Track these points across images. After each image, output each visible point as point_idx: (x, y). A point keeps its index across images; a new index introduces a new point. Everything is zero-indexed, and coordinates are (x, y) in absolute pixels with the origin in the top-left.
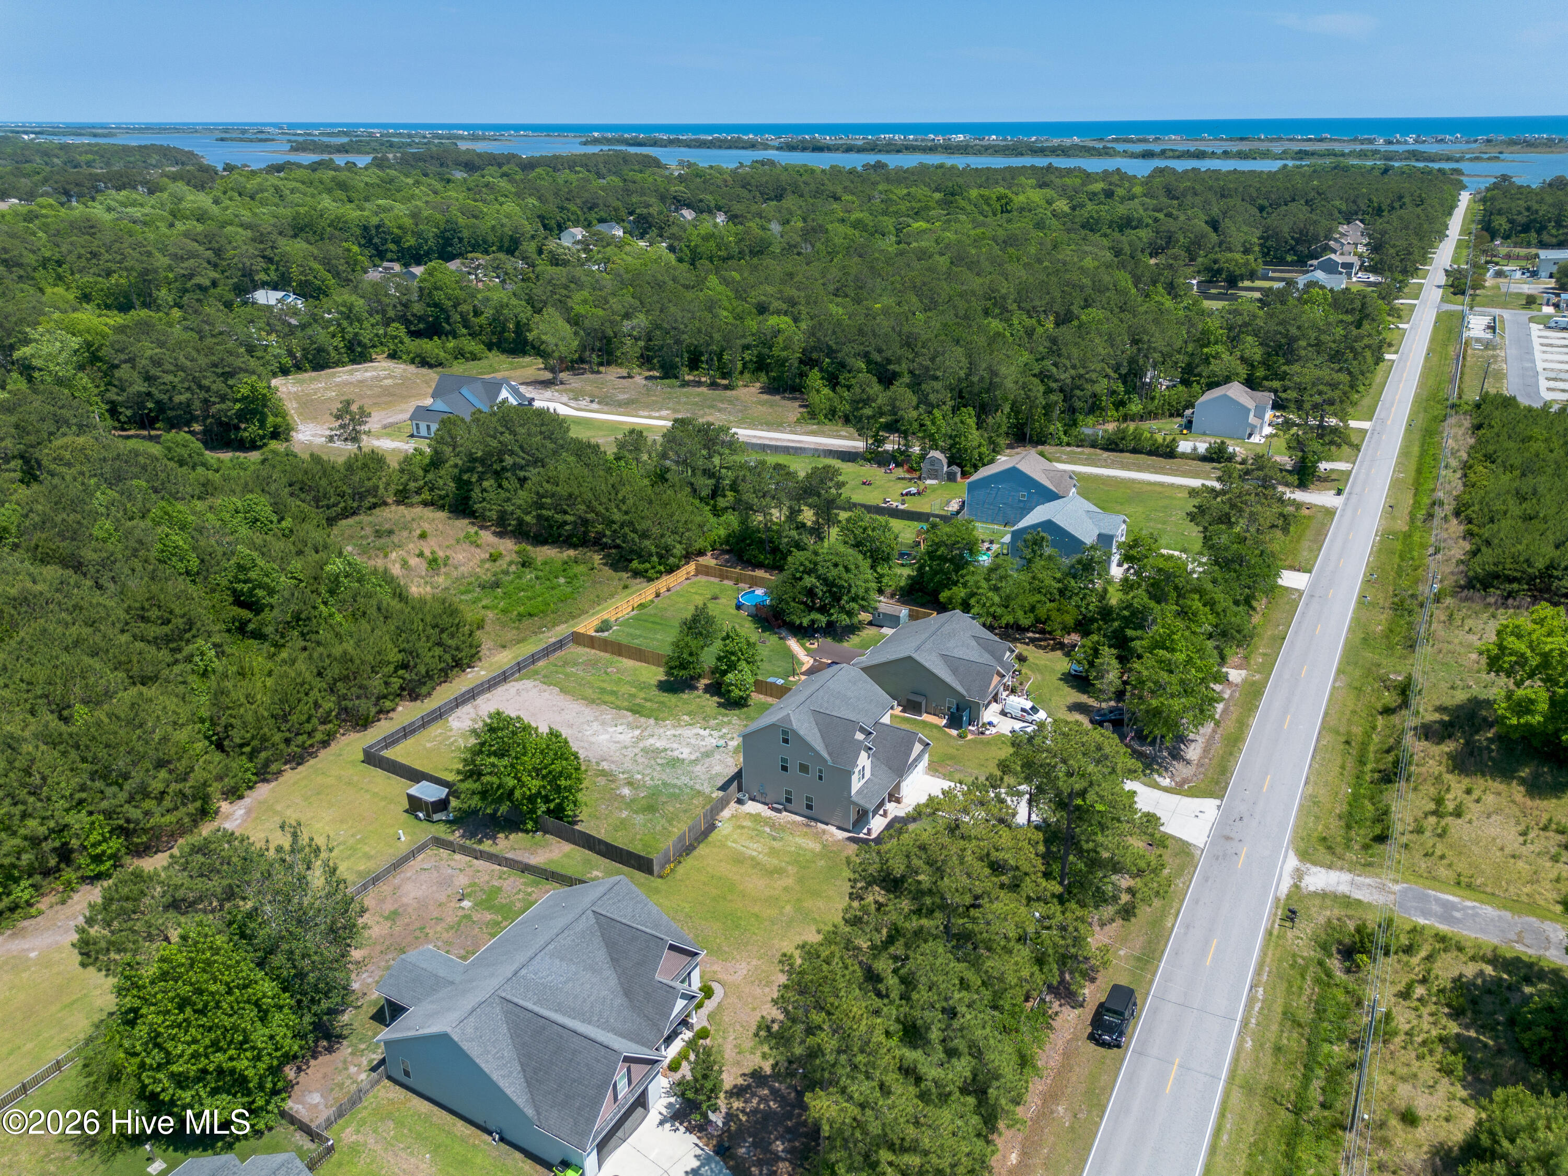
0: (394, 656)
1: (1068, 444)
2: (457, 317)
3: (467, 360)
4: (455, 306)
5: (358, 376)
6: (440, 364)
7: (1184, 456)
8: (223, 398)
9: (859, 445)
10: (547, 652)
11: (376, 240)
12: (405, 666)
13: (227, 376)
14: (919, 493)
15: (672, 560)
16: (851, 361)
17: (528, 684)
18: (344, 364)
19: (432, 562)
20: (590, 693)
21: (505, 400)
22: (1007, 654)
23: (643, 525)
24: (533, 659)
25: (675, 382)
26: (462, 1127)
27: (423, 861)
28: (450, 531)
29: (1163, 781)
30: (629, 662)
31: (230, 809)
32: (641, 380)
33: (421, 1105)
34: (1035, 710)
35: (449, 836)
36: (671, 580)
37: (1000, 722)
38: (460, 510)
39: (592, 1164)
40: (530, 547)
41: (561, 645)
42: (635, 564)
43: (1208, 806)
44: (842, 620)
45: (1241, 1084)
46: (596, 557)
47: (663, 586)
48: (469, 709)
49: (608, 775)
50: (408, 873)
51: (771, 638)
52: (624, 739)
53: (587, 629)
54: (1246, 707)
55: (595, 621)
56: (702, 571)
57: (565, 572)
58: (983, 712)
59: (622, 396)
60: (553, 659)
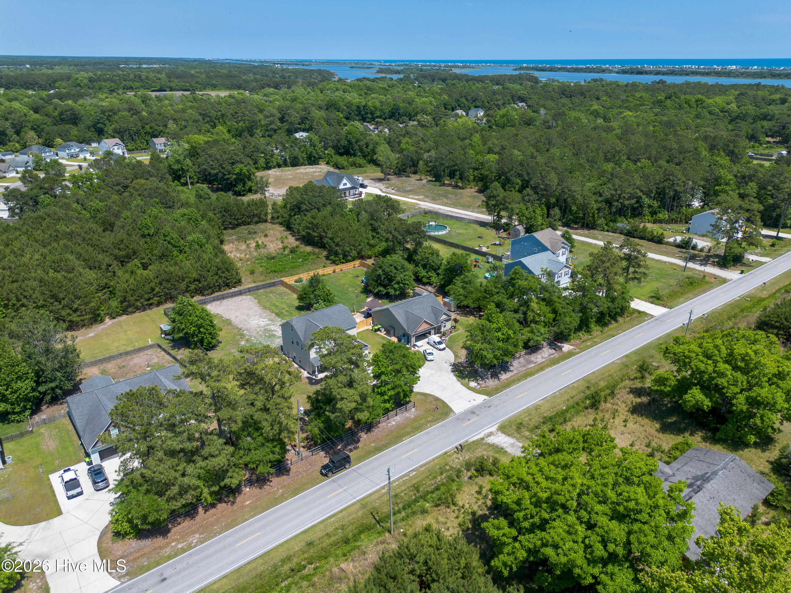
0: (195, 275)
1: (608, 231)
2: (357, 147)
3: (357, 167)
4: (357, 142)
5: (308, 170)
6: (343, 168)
7: (668, 244)
8: (229, 173)
9: (488, 218)
10: (265, 287)
11: (362, 113)
12: (199, 281)
13: (233, 164)
14: (500, 245)
15: (349, 258)
16: (513, 179)
17: (249, 297)
18: (305, 165)
19: (258, 246)
20: (268, 305)
21: (345, 184)
22: (444, 317)
23: (337, 240)
24: (258, 288)
25: (438, 183)
26: (75, 437)
27: (149, 352)
28: (279, 236)
29: (473, 384)
30: (295, 296)
31: (108, 322)
32: (424, 182)
33: (71, 427)
34: (440, 343)
35: (166, 344)
36: (344, 267)
37: (422, 346)
38: (289, 227)
39: (96, 458)
40: (303, 246)
41: (274, 284)
42: (332, 257)
43: (480, 398)
44: (392, 292)
45: (363, 503)
46: (325, 253)
47: (338, 268)
48: (218, 303)
49: (242, 336)
50: (141, 354)
51: (363, 296)
52: (262, 324)
53: (290, 280)
54: (553, 362)
55: (296, 277)
56: (362, 265)
57: (305, 257)
58: (413, 339)
59: (409, 188)
60: (268, 290)
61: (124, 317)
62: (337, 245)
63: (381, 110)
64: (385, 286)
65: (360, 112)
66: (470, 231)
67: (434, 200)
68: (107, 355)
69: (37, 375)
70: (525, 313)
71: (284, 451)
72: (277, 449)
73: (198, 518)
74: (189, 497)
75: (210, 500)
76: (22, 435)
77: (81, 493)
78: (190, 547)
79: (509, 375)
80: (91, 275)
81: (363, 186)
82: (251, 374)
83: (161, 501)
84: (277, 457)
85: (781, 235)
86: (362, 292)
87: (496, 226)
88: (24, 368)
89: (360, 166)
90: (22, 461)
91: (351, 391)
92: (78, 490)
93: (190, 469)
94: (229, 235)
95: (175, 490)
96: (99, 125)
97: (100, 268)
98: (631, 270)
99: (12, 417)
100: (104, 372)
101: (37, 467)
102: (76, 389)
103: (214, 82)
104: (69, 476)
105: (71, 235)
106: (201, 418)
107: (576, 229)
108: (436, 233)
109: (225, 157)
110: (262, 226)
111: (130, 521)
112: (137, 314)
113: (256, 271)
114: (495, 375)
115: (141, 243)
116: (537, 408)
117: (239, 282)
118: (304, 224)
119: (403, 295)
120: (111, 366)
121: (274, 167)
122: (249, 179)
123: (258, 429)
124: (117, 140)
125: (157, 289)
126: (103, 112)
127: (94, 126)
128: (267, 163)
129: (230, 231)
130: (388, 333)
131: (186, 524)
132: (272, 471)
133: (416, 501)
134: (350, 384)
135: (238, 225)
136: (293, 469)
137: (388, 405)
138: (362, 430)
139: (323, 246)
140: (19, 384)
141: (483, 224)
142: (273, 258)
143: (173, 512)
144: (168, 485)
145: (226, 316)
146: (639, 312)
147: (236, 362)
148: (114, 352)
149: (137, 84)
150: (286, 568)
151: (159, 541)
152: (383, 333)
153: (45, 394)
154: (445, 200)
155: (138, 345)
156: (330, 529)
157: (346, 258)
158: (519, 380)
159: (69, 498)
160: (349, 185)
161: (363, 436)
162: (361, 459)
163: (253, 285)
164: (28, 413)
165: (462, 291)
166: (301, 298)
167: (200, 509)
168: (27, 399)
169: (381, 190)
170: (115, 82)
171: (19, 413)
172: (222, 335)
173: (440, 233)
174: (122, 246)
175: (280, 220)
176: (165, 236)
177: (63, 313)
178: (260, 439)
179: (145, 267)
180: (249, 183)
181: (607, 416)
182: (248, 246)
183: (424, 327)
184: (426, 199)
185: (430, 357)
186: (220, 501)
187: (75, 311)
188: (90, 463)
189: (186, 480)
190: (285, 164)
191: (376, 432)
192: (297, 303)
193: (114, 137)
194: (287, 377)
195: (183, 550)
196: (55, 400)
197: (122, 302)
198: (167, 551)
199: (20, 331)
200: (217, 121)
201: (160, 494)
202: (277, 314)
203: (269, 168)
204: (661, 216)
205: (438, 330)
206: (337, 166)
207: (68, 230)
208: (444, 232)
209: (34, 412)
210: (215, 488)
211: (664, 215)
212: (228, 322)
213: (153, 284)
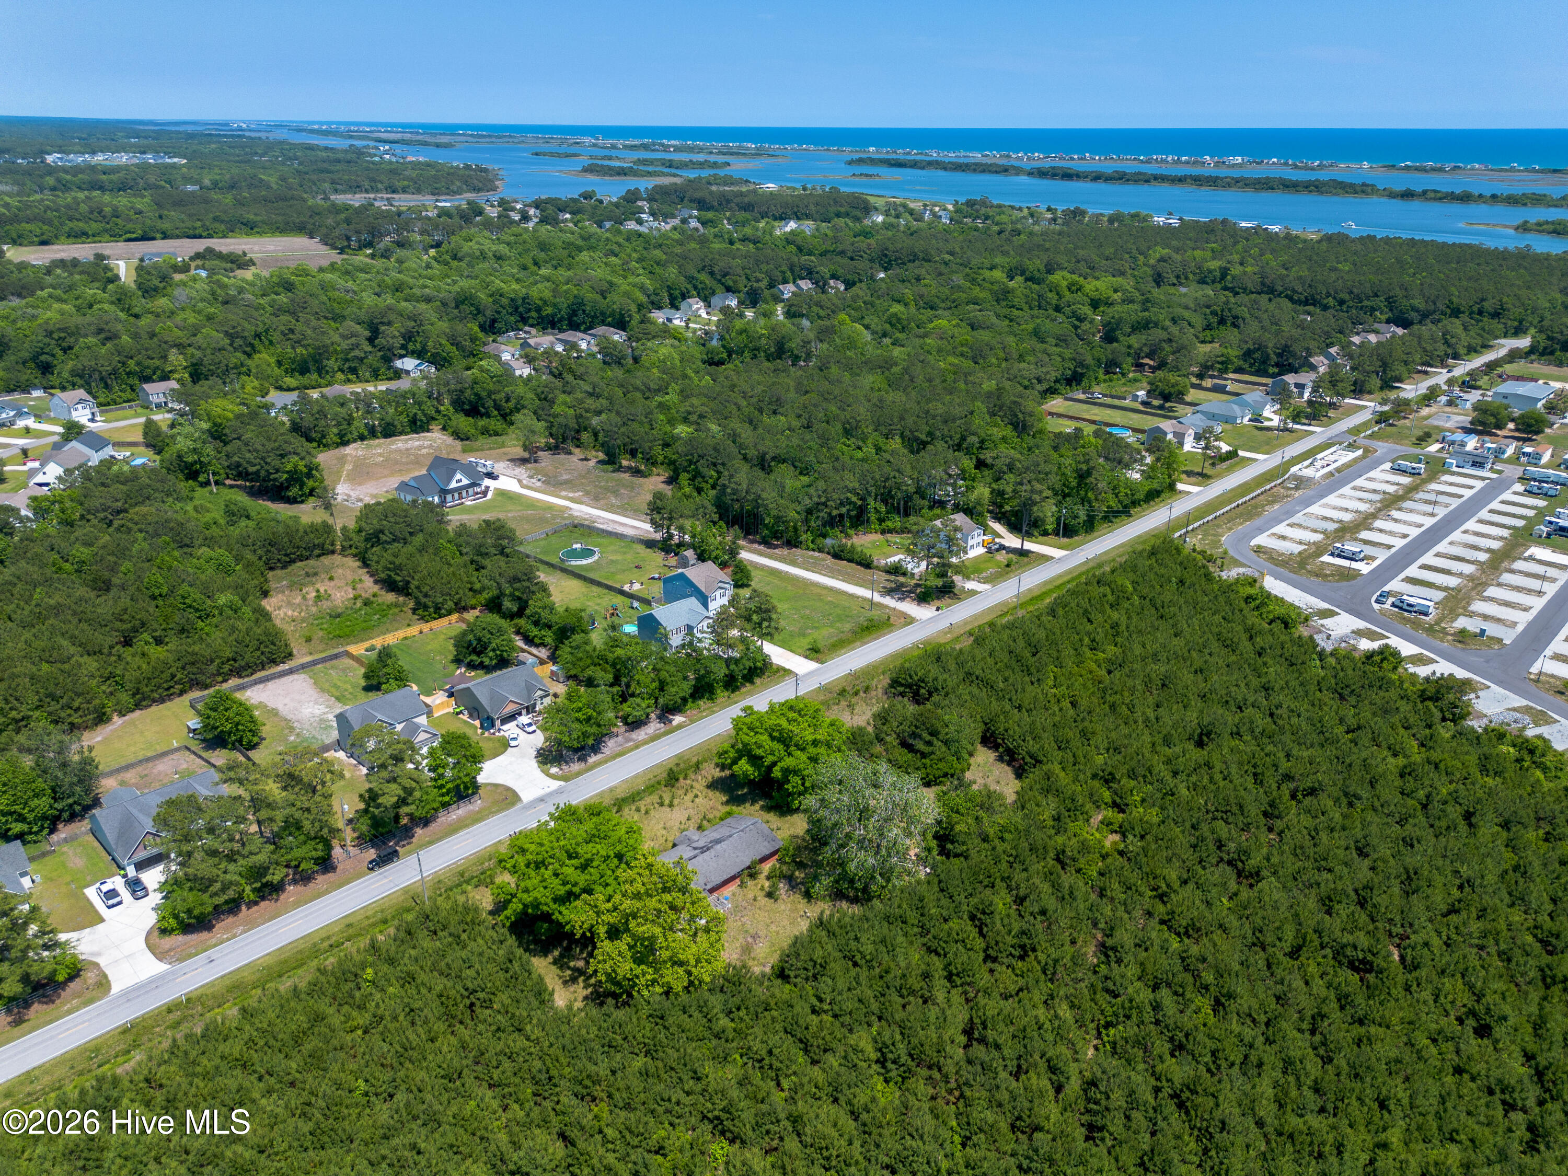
0: (228, 653)
1: (813, 550)
2: (491, 403)
3: (489, 436)
5: (410, 444)
6: (468, 439)
7: (878, 568)
8: (277, 471)
10: (324, 660)
12: (235, 660)
13: (282, 456)
14: (659, 579)
17: (303, 677)
18: (407, 434)
19: (318, 597)
20: (326, 686)
21: (459, 481)
22: (540, 693)
23: (426, 589)
24: (314, 663)
25: (610, 468)
26: (104, 853)
27: (176, 756)
28: (350, 576)
29: (554, 770)
30: (363, 670)
31: (117, 721)
32: (592, 463)
33: (97, 844)
34: (530, 725)
35: (195, 746)
36: (435, 624)
37: (510, 729)
38: (365, 564)
39: (131, 871)
40: (383, 592)
41: (336, 657)
42: (420, 612)
43: (556, 784)
44: (487, 661)
45: (405, 890)
46: (411, 604)
47: (426, 627)
48: (261, 686)
49: (292, 729)
50: (165, 759)
51: (453, 666)
52: (317, 712)
53: (357, 649)
54: (654, 738)
55: (367, 644)
56: (463, 620)
57: (384, 611)
58: (498, 723)
59: (566, 477)
60: (328, 664)
61: (138, 713)
62: (426, 596)
63: (555, 305)
64: (478, 654)
65: (516, 309)
66: (629, 557)
67: (596, 499)
68: (123, 764)
69: (54, 790)
70: (628, 686)
71: (329, 847)
72: (320, 846)
73: (241, 915)
74: (231, 894)
75: (252, 897)
76: (44, 855)
77: (120, 903)
78: (235, 936)
79: (599, 756)
80: (91, 664)
81: (491, 476)
82: (291, 776)
83: (205, 897)
84: (320, 854)
85: (1028, 546)
86: (453, 661)
87: (666, 547)
88: (40, 784)
89: (497, 434)
90: (51, 880)
91: (393, 786)
92: (117, 899)
93: (232, 867)
94: (277, 578)
95: (218, 886)
96: (43, 358)
97: (101, 652)
98: (765, 624)
99: (29, 838)
100: (123, 783)
101: (68, 884)
102: (96, 803)
103: (252, 217)
104: (105, 888)
105: (57, 609)
106: (241, 820)
107: (776, 547)
108: (579, 563)
109: (270, 445)
110: (326, 560)
111: (176, 917)
112: (154, 709)
113: (315, 637)
114: (583, 759)
115: (151, 610)
116: (611, 790)
117: (290, 655)
118: (383, 562)
119: (503, 662)
120: (130, 776)
121: (355, 441)
122: (309, 475)
123: (299, 828)
124: (81, 393)
125: (179, 676)
126: (49, 334)
127: (35, 358)
128: (341, 435)
129: (279, 572)
130: (471, 716)
131: (231, 919)
132: (316, 868)
133: (459, 885)
134: (394, 780)
135: (293, 561)
136: (340, 867)
137: (447, 799)
138: (417, 825)
139: (408, 595)
140: (36, 801)
141: (650, 544)
142: (338, 616)
143: (216, 907)
144: (212, 881)
145: (271, 704)
146: (785, 670)
147: (275, 765)
148: (132, 759)
149: (95, 226)
150: (326, 944)
151: (204, 935)
152: (465, 717)
153: (61, 811)
154: (613, 500)
155: (160, 749)
156: (370, 913)
157: (438, 612)
158: (606, 762)
159: (109, 907)
160: (465, 482)
161: (419, 831)
162: (410, 853)
163: (309, 659)
164: (46, 831)
165: (570, 657)
166: (367, 677)
167: (244, 908)
168: (44, 818)
169: (520, 481)
170: (50, 223)
171: (36, 833)
172: (265, 731)
173: (585, 562)
174: (126, 617)
175: (353, 551)
176: (183, 597)
177: (63, 714)
178: (302, 838)
179: (159, 641)
180: (310, 483)
181: (681, 792)
182: (304, 598)
183: (511, 708)
184: (586, 499)
185: (513, 743)
186: (263, 898)
187: (77, 710)
188: (125, 876)
189: (228, 877)
190: (372, 433)
191: (433, 826)
192: (363, 683)
193: (74, 386)
194: (329, 776)
195: (228, 939)
196: (73, 817)
197: (134, 695)
198: (214, 941)
199: (32, 744)
200: (256, 342)
201: (204, 891)
202: (338, 699)
203: (345, 443)
204: (889, 524)
205: (530, 709)
206: (458, 435)
207: (52, 602)
208: (590, 561)
209: (53, 830)
210: (258, 885)
211: (896, 521)
212: (274, 713)
213: (173, 670)
